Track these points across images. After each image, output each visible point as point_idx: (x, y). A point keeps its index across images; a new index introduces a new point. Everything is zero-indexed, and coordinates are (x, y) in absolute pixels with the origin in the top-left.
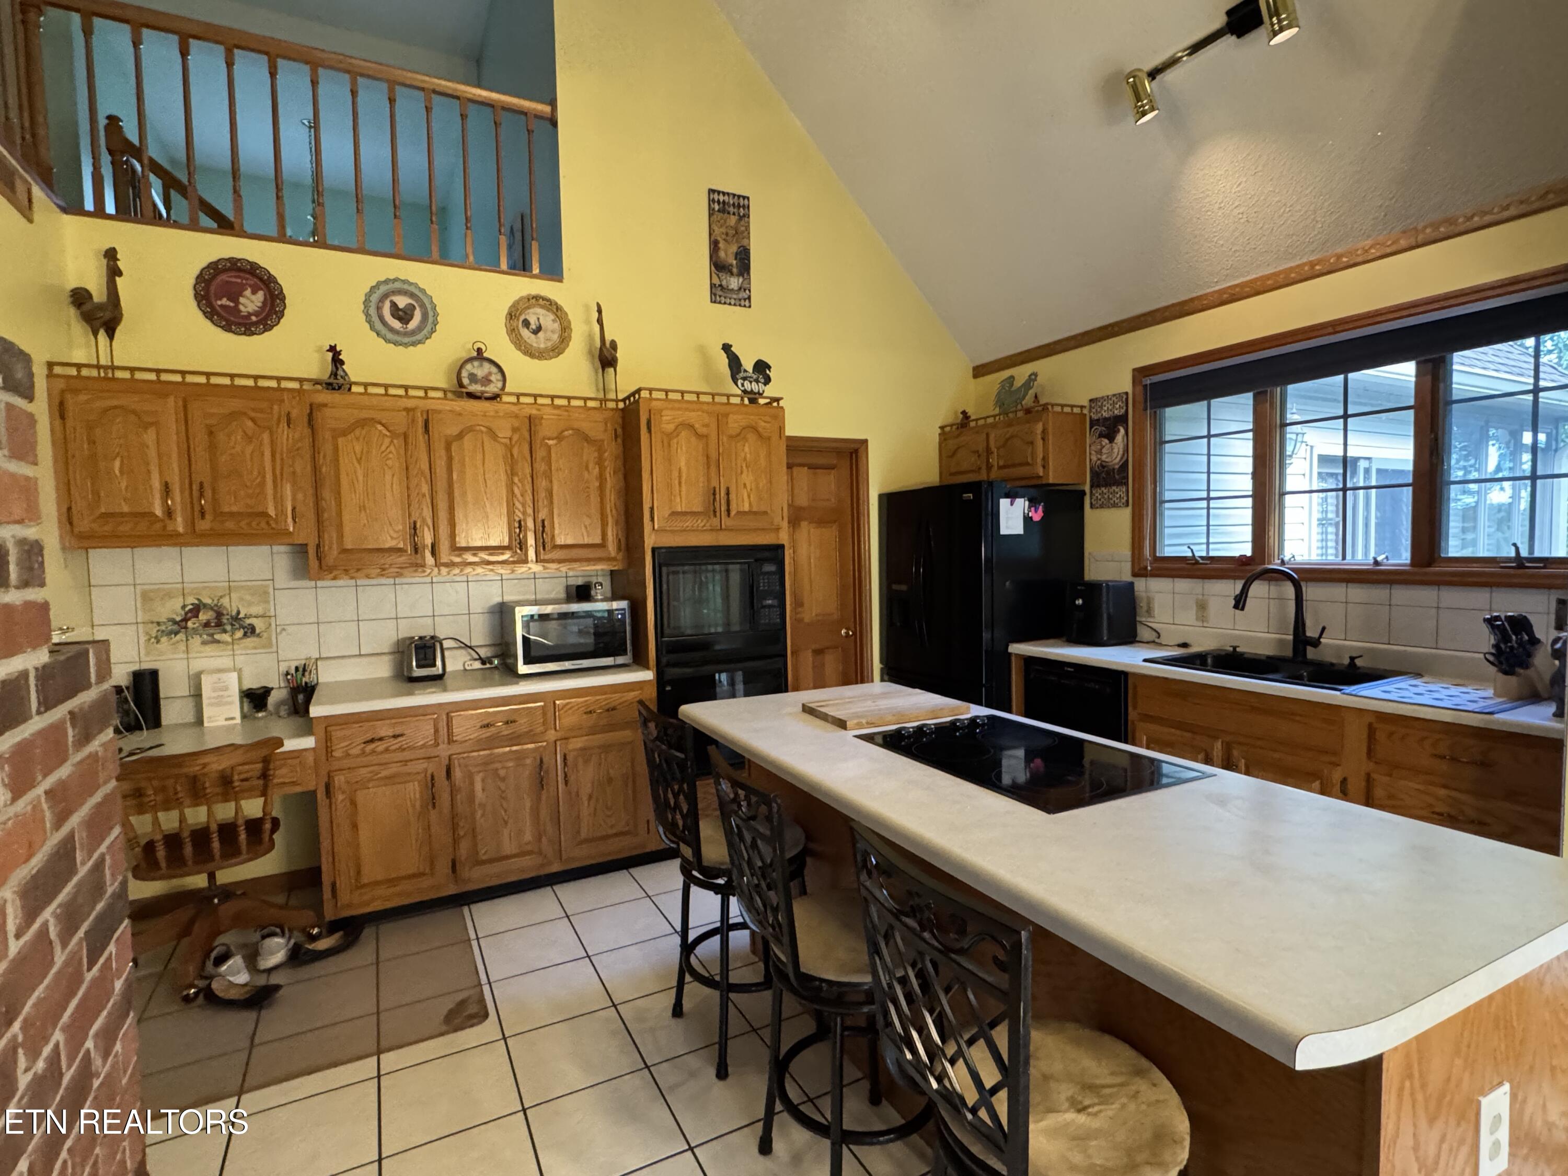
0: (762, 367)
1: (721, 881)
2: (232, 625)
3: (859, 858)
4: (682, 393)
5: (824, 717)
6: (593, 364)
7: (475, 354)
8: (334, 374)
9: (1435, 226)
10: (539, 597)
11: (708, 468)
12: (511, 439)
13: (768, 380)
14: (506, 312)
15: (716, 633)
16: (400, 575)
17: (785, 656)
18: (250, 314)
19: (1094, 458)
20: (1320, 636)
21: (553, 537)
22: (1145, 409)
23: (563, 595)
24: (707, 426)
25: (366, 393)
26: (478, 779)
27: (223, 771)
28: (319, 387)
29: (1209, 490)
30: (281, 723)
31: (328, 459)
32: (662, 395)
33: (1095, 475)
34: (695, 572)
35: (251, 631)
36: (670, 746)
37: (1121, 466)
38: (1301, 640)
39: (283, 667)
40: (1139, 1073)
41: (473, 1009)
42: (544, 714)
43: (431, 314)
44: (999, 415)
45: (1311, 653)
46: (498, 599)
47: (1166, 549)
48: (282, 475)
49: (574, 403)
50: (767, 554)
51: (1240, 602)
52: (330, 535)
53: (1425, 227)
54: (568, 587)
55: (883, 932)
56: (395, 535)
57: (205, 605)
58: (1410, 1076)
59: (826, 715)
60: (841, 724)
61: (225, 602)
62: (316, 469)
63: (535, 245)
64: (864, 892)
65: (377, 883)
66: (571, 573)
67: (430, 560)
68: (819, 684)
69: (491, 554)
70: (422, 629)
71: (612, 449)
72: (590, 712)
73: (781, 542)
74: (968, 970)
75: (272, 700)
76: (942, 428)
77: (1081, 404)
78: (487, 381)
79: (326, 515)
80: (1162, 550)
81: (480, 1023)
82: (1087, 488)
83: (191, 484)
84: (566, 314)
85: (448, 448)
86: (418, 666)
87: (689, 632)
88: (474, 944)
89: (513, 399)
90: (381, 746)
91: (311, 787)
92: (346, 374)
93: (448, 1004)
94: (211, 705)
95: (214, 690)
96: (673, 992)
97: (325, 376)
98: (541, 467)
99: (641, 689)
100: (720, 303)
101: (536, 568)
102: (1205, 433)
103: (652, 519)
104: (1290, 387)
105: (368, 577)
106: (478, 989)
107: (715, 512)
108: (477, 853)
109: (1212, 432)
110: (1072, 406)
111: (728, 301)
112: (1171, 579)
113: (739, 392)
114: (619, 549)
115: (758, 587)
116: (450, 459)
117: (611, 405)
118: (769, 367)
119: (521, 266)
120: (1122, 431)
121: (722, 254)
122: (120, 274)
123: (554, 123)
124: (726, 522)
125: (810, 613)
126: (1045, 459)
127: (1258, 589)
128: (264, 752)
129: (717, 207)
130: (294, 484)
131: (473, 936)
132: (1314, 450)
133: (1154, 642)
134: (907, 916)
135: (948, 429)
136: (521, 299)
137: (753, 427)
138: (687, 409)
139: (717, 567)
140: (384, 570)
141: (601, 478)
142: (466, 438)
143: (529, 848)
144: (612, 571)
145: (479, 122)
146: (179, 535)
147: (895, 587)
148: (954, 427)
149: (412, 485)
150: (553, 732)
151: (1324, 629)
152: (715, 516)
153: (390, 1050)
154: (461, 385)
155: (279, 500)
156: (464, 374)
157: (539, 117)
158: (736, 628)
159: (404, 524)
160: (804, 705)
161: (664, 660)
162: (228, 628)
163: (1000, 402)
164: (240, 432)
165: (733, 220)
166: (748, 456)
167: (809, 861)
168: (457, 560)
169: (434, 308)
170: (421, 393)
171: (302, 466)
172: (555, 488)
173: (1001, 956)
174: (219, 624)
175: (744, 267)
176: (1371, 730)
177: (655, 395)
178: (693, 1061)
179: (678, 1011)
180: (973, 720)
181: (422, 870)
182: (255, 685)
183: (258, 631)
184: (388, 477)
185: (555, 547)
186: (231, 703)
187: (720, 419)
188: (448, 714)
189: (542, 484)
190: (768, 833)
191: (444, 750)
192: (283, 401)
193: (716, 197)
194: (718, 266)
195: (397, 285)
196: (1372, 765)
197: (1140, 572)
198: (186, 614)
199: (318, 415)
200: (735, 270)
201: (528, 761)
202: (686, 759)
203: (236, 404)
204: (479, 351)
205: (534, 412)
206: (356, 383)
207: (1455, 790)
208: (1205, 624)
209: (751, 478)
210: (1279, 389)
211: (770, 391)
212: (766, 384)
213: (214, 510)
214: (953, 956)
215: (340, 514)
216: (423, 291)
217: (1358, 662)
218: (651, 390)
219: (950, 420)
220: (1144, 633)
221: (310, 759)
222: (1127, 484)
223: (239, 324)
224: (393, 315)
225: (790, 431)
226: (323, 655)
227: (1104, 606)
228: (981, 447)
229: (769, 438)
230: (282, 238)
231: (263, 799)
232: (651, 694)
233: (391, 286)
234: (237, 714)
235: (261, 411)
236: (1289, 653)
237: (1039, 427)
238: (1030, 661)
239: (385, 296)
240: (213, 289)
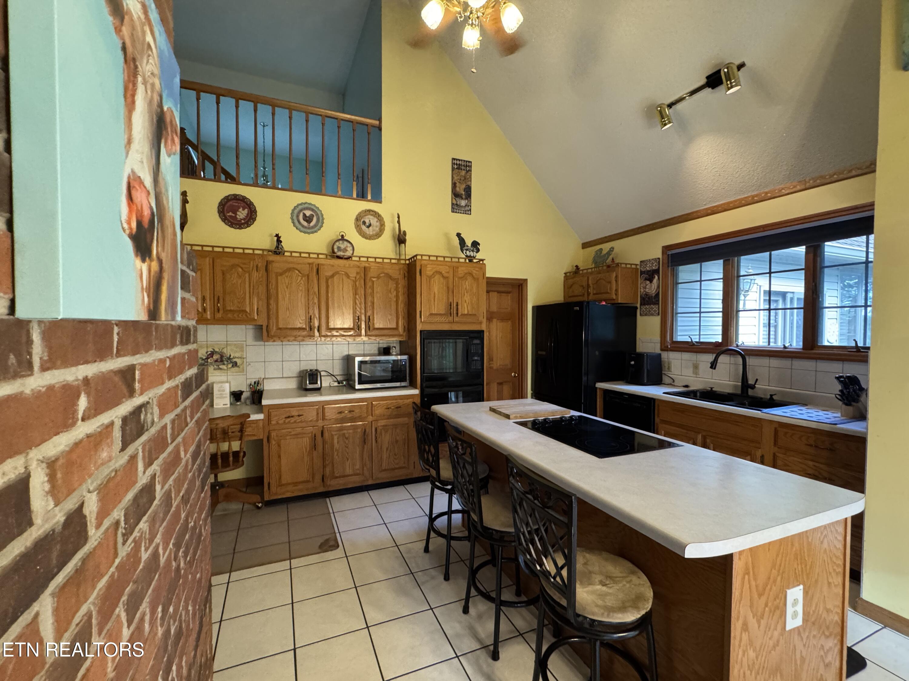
0: (475, 244)
1: (449, 487)
2: (227, 361)
3: (509, 470)
4: (437, 257)
5: (500, 413)
6: (394, 242)
7: (340, 238)
8: (277, 247)
9: (815, 180)
10: (365, 352)
11: (448, 293)
12: (356, 278)
13: (478, 250)
14: (355, 217)
15: (449, 372)
16: (303, 340)
17: (483, 385)
18: (241, 219)
19: (642, 290)
20: (755, 384)
21: (373, 324)
22: (668, 266)
23: (377, 352)
24: (448, 272)
25: (291, 256)
26: (336, 438)
27: (223, 428)
28: (270, 253)
29: (700, 308)
30: (248, 407)
31: (273, 287)
32: (427, 258)
33: (643, 299)
34: (440, 343)
35: (235, 364)
36: (427, 423)
37: (656, 295)
38: (746, 385)
39: (249, 382)
40: (633, 573)
41: (332, 543)
42: (367, 408)
43: (321, 218)
44: (594, 268)
45: (750, 392)
46: (346, 353)
47: (679, 337)
48: (253, 292)
49: (385, 261)
50: (476, 335)
51: (713, 365)
52: (273, 321)
53: (810, 180)
54: (379, 349)
55: (518, 502)
56: (301, 322)
57: (216, 352)
58: (748, 574)
59: (500, 412)
60: (508, 417)
61: (225, 351)
62: (268, 290)
63: (369, 186)
64: (511, 485)
65: (288, 484)
66: (381, 342)
67: (317, 334)
68: (500, 398)
69: (345, 332)
70: (311, 366)
71: (402, 283)
72: (389, 408)
73: (483, 329)
74: (551, 515)
75: (244, 396)
76: (565, 273)
77: (636, 263)
78: (345, 250)
79: (271, 313)
80: (676, 338)
81: (335, 549)
82: (638, 306)
83: (214, 297)
84: (383, 218)
85: (327, 282)
86: (309, 384)
87: (436, 372)
88: (332, 515)
89: (357, 259)
90: (293, 420)
91: (261, 437)
92: (283, 247)
93: (321, 540)
94: (217, 398)
95: (219, 391)
96: (425, 541)
97: (273, 248)
98: (369, 291)
99: (413, 398)
100: (456, 212)
101: (365, 339)
102: (699, 279)
103: (421, 317)
104: (742, 257)
105: (289, 341)
106: (334, 535)
107: (451, 314)
108: (334, 473)
109: (702, 279)
110: (631, 264)
111: (460, 211)
112: (680, 353)
113: (464, 256)
114: (404, 331)
115: (471, 350)
116: (327, 287)
117: (403, 262)
118: (479, 244)
119: (362, 196)
120: (656, 277)
121: (458, 189)
122: (188, 202)
123: (380, 129)
124: (456, 319)
125: (497, 363)
126: (616, 290)
127: (723, 359)
128: (243, 420)
129: (456, 167)
130: (258, 296)
131: (331, 511)
132: (762, 288)
133: (671, 384)
134: (528, 494)
135: (568, 274)
136: (363, 211)
137: (470, 273)
138: (438, 265)
139: (451, 341)
140: (296, 338)
141: (397, 296)
142: (335, 278)
143: (358, 472)
144: (400, 341)
145: (346, 130)
146: (209, 320)
147: (539, 352)
148: (572, 274)
149: (311, 299)
150: (371, 417)
151: (757, 380)
152: (451, 316)
153: (295, 558)
154: (333, 252)
155: (251, 304)
156: (335, 247)
157: (373, 126)
158: (459, 370)
159: (306, 317)
160: (490, 407)
161: (424, 385)
162: (226, 363)
163: (595, 261)
164: (236, 275)
165: (463, 173)
166: (468, 287)
167: (490, 481)
168: (329, 334)
169: (322, 216)
170: (315, 256)
171: (262, 289)
172: (375, 301)
173: (565, 508)
174: (222, 361)
175: (468, 194)
176: (776, 431)
177: (424, 258)
178: (433, 572)
179: (426, 550)
180: (571, 417)
181: (308, 479)
182: (236, 389)
183: (238, 364)
184: (300, 295)
185: (375, 329)
186: (226, 397)
187: (455, 269)
188: (323, 407)
189: (369, 299)
190: (470, 460)
191: (320, 423)
192: (255, 259)
193: (455, 162)
194: (456, 195)
195: (306, 206)
196: (776, 449)
197: (664, 348)
198: (208, 355)
199: (270, 267)
200: (464, 197)
201: (359, 430)
202: (434, 429)
203: (236, 261)
204: (342, 236)
205: (367, 265)
206: (287, 251)
207: (817, 462)
208: (697, 376)
209: (469, 297)
210: (736, 258)
211: (479, 256)
212: (477, 252)
213: (223, 309)
214: (546, 509)
215: (277, 312)
216: (318, 208)
217: (775, 397)
218: (422, 256)
219: (570, 269)
220: (666, 380)
221: (261, 424)
222: (658, 304)
223: (236, 224)
224: (304, 220)
225: (488, 275)
226: (266, 377)
227: (645, 365)
228: (585, 284)
229: (478, 279)
230: (255, 184)
231: (240, 442)
232: (418, 401)
233: (303, 206)
234: (229, 403)
235: (244, 264)
236: (739, 392)
237: (614, 275)
238: (607, 392)
239: (301, 211)
240: (226, 208)
